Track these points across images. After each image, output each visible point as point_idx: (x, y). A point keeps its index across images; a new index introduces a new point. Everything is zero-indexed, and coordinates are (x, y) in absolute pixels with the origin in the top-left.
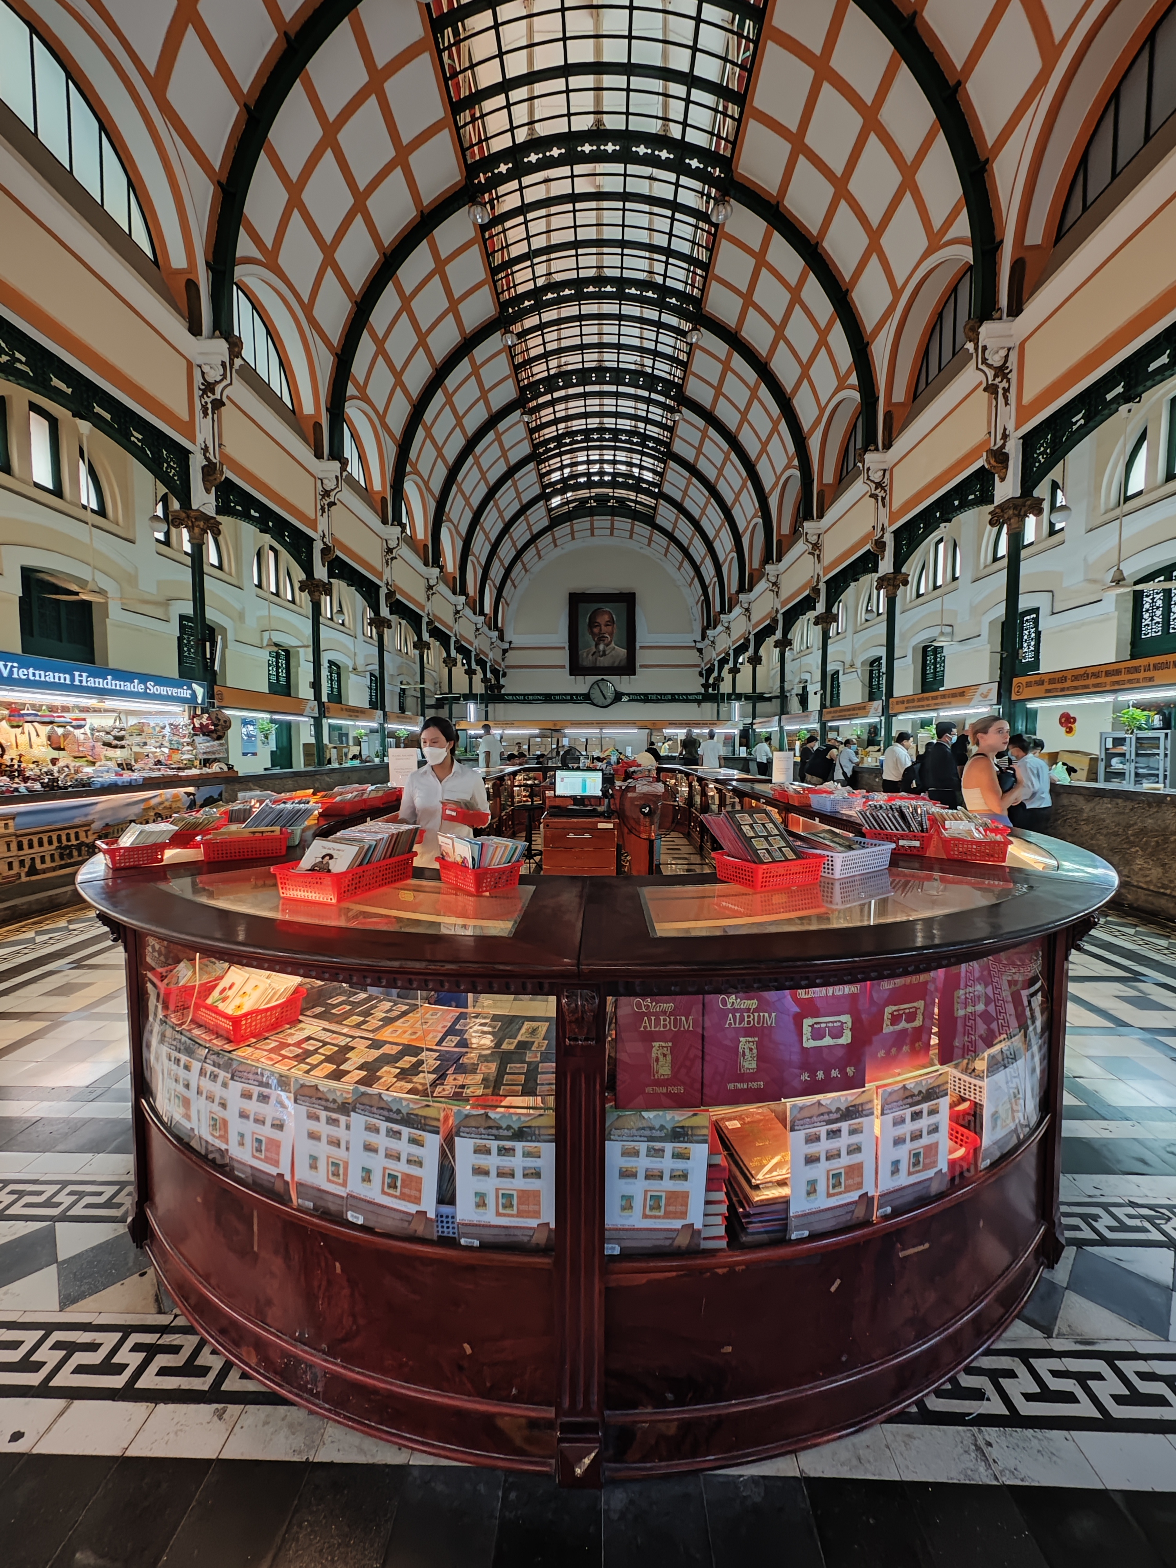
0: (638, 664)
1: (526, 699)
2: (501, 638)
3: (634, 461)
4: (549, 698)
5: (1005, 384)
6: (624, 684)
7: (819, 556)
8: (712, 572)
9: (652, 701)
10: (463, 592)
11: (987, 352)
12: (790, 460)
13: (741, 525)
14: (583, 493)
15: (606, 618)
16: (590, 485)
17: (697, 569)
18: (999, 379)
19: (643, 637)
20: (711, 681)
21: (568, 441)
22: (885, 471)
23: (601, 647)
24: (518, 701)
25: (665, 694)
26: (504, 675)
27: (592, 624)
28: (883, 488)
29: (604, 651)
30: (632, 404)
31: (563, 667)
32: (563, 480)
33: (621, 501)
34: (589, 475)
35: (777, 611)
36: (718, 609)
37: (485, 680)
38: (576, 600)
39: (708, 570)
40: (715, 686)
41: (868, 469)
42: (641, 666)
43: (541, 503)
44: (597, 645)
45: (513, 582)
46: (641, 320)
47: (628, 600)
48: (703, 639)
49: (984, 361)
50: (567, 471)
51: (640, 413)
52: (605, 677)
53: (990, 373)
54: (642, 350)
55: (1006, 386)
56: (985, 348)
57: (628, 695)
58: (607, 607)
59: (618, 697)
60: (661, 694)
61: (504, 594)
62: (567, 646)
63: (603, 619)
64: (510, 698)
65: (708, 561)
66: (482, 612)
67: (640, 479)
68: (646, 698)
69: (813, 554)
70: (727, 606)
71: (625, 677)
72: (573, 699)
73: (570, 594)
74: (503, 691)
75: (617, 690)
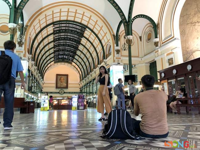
0: (68, 87)
6: (66, 91)
7: (92, 76)
15: (63, 79)
17: (79, 72)
19: (70, 82)
23: (62, 84)
27: (60, 79)
31: (55, 87)
38: (57, 75)
40: (82, 91)
47: (67, 75)
48: (80, 83)
52: (62, 89)
58: (63, 77)
59: (65, 93)
60: (72, 92)
62: (55, 83)
63: (62, 79)
68: (70, 93)
71: (66, 89)
72: (56, 93)
73: (57, 74)
74: (42, 91)
75: (64, 91)
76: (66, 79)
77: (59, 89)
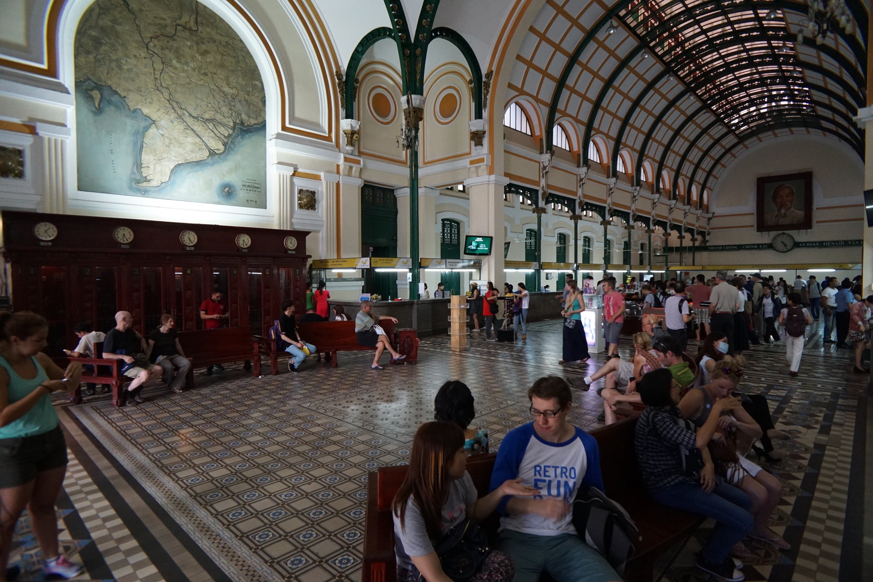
4: (740, 248)
6: (801, 237)
9: (826, 246)
15: (787, 191)
19: (820, 201)
25: (838, 242)
26: (709, 234)
27: (775, 196)
29: (785, 214)
31: (752, 226)
37: (693, 239)
38: (762, 181)
42: (817, 222)
44: (779, 210)
45: (714, 177)
47: (806, 176)
52: (786, 232)
57: (806, 243)
58: (788, 184)
59: (797, 245)
60: (835, 242)
62: (755, 212)
63: (785, 192)
64: (713, 248)
68: (821, 245)
71: (803, 231)
72: (759, 247)
73: (758, 178)
74: (708, 244)
75: (796, 240)
76: (803, 189)
77: (773, 234)
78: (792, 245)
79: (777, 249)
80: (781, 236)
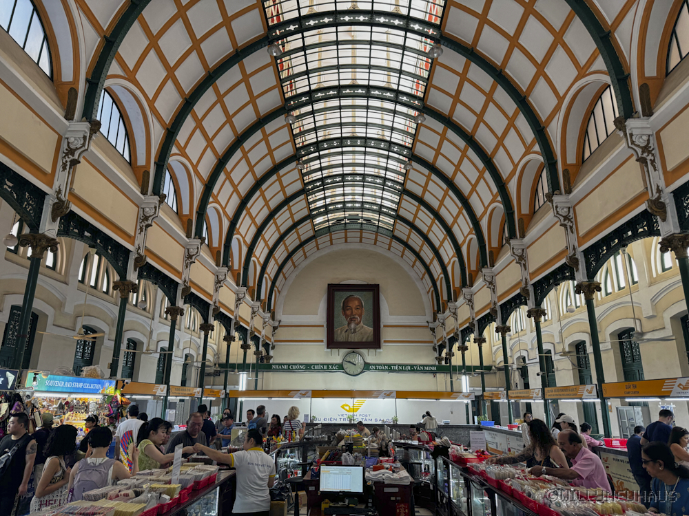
0: (382, 341)
1: (290, 368)
2: (273, 318)
3: (377, 194)
4: (309, 367)
5: (650, 157)
6: (371, 356)
7: (525, 265)
8: (439, 270)
9: (394, 371)
10: (245, 284)
11: (634, 138)
12: (495, 196)
13: (460, 239)
14: (340, 215)
15: (356, 303)
16: (344, 209)
17: (427, 268)
18: (645, 155)
19: (387, 318)
20: (443, 355)
21: (329, 181)
22: (569, 208)
23: (353, 326)
24: (283, 370)
25: (406, 365)
26: (273, 348)
27: (345, 308)
28: (570, 220)
29: (355, 329)
30: (376, 158)
31: (322, 341)
32: (326, 206)
33: (368, 220)
34: (344, 203)
35: (495, 304)
36: (445, 298)
37: (257, 353)
38: (333, 289)
39: (436, 269)
40: (448, 359)
41: (557, 207)
42: (385, 342)
43: (309, 221)
44: (349, 324)
45: (284, 275)
46: (383, 109)
47: (374, 289)
48: (435, 321)
49: (633, 142)
50: (328, 201)
51: (381, 164)
52: (356, 351)
53: (639, 151)
54: (383, 127)
55: (652, 158)
56: (631, 135)
57: (375, 365)
58: (357, 295)
59: (367, 367)
60: (402, 365)
61: (277, 284)
62: (325, 326)
63: (355, 303)
64: (277, 367)
65: (436, 263)
66: (259, 298)
67: (381, 206)
68: (389, 368)
69: (520, 263)
70: (453, 296)
71: (372, 351)
72: (328, 368)
73: (329, 285)
74: (271, 361)
75: (366, 361)
76: (371, 302)
77: (343, 351)
78: (362, 366)
79: (348, 371)
80: (351, 355)
